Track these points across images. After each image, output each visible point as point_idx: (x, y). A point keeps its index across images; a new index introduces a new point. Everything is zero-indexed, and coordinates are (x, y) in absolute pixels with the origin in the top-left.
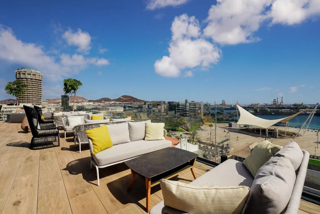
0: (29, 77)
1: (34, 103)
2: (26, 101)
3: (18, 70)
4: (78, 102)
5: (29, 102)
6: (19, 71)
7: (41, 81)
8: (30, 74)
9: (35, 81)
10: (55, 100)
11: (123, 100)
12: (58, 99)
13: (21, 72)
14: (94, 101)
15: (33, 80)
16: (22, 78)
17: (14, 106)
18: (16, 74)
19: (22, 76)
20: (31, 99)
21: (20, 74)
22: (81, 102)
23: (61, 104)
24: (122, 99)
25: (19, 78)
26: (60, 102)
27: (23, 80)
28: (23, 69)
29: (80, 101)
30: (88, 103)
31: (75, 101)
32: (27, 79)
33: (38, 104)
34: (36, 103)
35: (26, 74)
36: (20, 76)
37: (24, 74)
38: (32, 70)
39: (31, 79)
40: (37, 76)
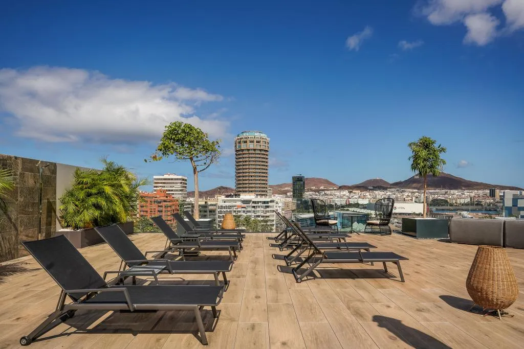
0: (251, 146)
1: (257, 193)
2: (247, 189)
3: (238, 136)
4: (318, 191)
5: (251, 191)
6: (239, 138)
7: (267, 151)
8: (253, 142)
9: (259, 152)
10: (280, 186)
12: (287, 185)
13: (242, 140)
14: (351, 189)
15: (257, 152)
16: (243, 150)
17: (234, 198)
18: (236, 143)
19: (243, 146)
20: (253, 185)
21: (240, 142)
22: (323, 190)
23: (291, 194)
25: (239, 151)
26: (289, 191)
27: (244, 152)
28: (244, 134)
29: (322, 188)
30: (338, 193)
31: (314, 188)
32: (248, 150)
33: (262, 195)
34: (259, 193)
35: (248, 142)
36: (240, 147)
37: (245, 142)
38: (256, 134)
39: (255, 150)
40: (261, 143)
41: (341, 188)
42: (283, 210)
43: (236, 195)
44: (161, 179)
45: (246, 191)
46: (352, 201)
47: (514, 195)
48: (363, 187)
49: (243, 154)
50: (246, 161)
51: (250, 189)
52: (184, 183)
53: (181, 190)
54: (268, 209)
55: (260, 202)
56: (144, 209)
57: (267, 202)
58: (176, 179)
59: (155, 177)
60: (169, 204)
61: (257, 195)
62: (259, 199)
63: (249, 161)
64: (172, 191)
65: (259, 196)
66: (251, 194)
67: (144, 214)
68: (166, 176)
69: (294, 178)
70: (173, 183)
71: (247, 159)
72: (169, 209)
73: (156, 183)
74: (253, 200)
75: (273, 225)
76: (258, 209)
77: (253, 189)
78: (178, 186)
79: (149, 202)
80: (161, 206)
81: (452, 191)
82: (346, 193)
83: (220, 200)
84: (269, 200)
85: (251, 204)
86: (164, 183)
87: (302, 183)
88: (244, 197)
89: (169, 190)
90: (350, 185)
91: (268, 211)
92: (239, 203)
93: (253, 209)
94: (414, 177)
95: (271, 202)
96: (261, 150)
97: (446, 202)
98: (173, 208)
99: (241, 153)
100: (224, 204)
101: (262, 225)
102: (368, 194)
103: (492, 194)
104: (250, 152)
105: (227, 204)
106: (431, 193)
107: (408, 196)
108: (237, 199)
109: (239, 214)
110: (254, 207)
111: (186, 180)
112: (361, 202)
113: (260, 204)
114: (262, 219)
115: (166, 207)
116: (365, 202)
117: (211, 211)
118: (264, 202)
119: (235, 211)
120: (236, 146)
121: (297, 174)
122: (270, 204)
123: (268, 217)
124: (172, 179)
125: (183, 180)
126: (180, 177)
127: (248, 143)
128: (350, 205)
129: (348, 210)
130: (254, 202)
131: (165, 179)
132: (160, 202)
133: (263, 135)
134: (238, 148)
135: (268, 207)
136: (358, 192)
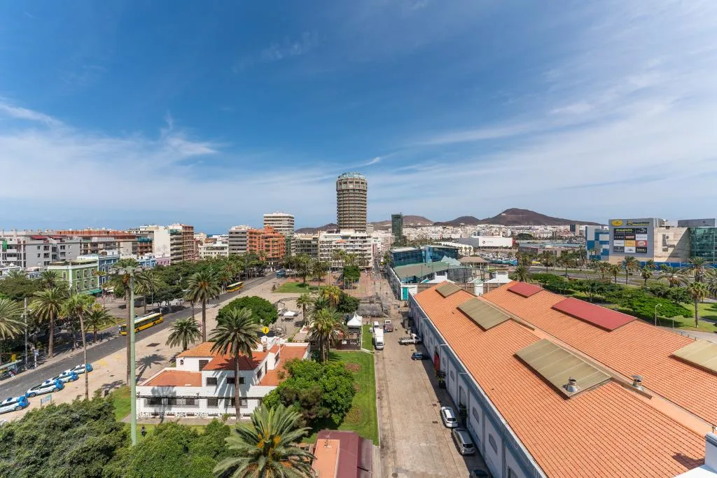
0: (351, 186)
1: (356, 229)
2: (347, 226)
3: (339, 177)
4: (416, 227)
5: (351, 228)
6: (340, 179)
7: (366, 191)
8: (350, 182)
10: (381, 223)
11: (509, 219)
12: (387, 222)
13: (343, 181)
14: (445, 225)
15: (356, 192)
16: (343, 190)
17: (334, 234)
18: (337, 184)
19: (344, 187)
20: (353, 222)
21: (341, 184)
22: (420, 226)
23: (390, 230)
24: (504, 217)
25: (340, 191)
26: (389, 227)
27: (344, 192)
28: (345, 176)
29: (419, 224)
30: (433, 229)
31: (412, 224)
32: (348, 190)
33: (361, 231)
34: (359, 229)
36: (341, 187)
37: (346, 183)
38: (355, 176)
39: (354, 190)
40: (360, 184)
41: (436, 224)
42: (382, 244)
43: (337, 232)
44: (270, 217)
45: (346, 228)
46: (446, 236)
47: (596, 230)
48: (456, 223)
49: (344, 194)
50: (346, 201)
51: (350, 226)
52: (291, 221)
53: (288, 227)
54: (365, 244)
55: (359, 237)
56: (253, 244)
57: (365, 238)
58: (284, 217)
59: (265, 215)
60: (276, 239)
61: (356, 231)
62: (358, 234)
63: (349, 200)
64: (280, 227)
66: (350, 230)
67: (254, 248)
68: (275, 215)
69: (393, 216)
70: (281, 220)
71: (347, 199)
72: (276, 244)
73: (265, 220)
75: (370, 258)
76: (356, 244)
77: (353, 226)
78: (285, 223)
79: (257, 238)
80: (268, 242)
81: (536, 227)
82: (440, 228)
83: (322, 236)
84: (366, 235)
85: (350, 239)
86: (273, 220)
87: (400, 220)
88: (344, 232)
89: (278, 227)
90: (444, 221)
91: (366, 246)
92: (340, 239)
93: (352, 244)
95: (368, 237)
96: (359, 190)
97: (531, 236)
98: (280, 243)
99: (342, 193)
100: (325, 240)
101: (360, 259)
102: (459, 229)
103: (573, 229)
104: (350, 191)
105: (328, 239)
106: (517, 229)
107: (496, 231)
108: (338, 234)
109: (339, 248)
110: (353, 242)
111: (293, 218)
112: (453, 236)
113: (358, 239)
114: (360, 252)
115: (273, 242)
116: (457, 236)
117: (313, 246)
118: (362, 238)
119: (335, 246)
120: (337, 187)
121: (397, 213)
122: (367, 239)
123: (366, 251)
124: (280, 217)
125: (290, 217)
126: (287, 215)
127: (348, 184)
128: (444, 240)
129: (440, 244)
130: (352, 238)
131: (273, 217)
132: (267, 238)
133: (362, 177)
134: (339, 188)
135: (365, 242)
136: (451, 228)
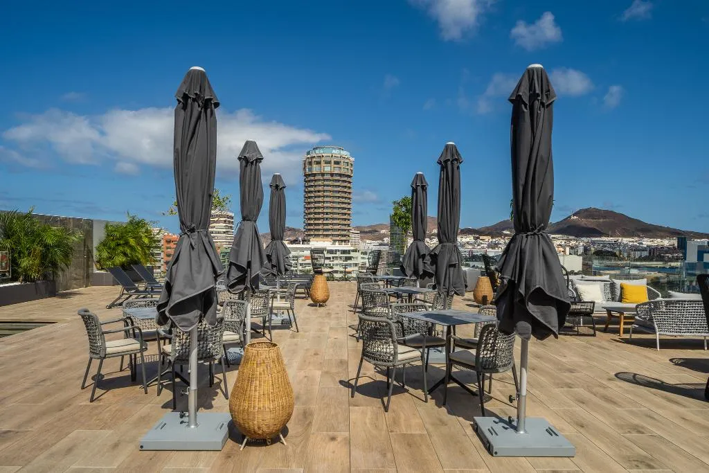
0: (327, 169)
1: (335, 238)
2: (321, 233)
3: (308, 153)
5: (327, 236)
6: (309, 156)
7: (350, 176)
8: (329, 162)
9: (338, 178)
11: (582, 226)
12: (382, 226)
13: (314, 160)
15: (335, 178)
16: (314, 175)
17: (301, 246)
18: (305, 164)
19: (316, 169)
20: (329, 227)
21: (310, 163)
25: (309, 175)
27: (317, 178)
28: (317, 151)
29: (435, 231)
32: (323, 175)
33: (342, 241)
34: (338, 238)
35: (322, 162)
36: (310, 169)
37: (319, 163)
38: (334, 151)
39: (332, 175)
40: (342, 165)
41: (464, 232)
43: (304, 241)
45: (319, 235)
47: (699, 247)
49: (315, 181)
50: (319, 191)
51: (325, 233)
52: (230, 222)
53: (224, 232)
54: (349, 262)
55: (339, 251)
57: (349, 252)
58: (217, 216)
61: (335, 241)
62: (337, 246)
63: (324, 191)
65: (337, 243)
66: (325, 239)
71: (320, 188)
74: (328, 248)
76: (335, 262)
77: (330, 233)
78: (221, 226)
81: (625, 240)
82: (470, 239)
84: (352, 248)
85: (325, 253)
88: (316, 243)
90: (477, 227)
91: (349, 265)
92: (309, 254)
93: (327, 262)
94: (570, 217)
95: (353, 251)
96: (340, 175)
97: (614, 255)
99: (312, 178)
102: (501, 241)
104: (326, 177)
106: (595, 243)
108: (305, 246)
109: (307, 268)
110: (330, 258)
111: (233, 218)
113: (338, 254)
118: (344, 252)
119: (302, 264)
120: (305, 169)
122: (352, 254)
125: (229, 217)
126: (225, 213)
127: (323, 165)
128: (474, 258)
130: (329, 252)
133: (345, 153)
134: (308, 172)
135: (350, 258)
136: (487, 238)
